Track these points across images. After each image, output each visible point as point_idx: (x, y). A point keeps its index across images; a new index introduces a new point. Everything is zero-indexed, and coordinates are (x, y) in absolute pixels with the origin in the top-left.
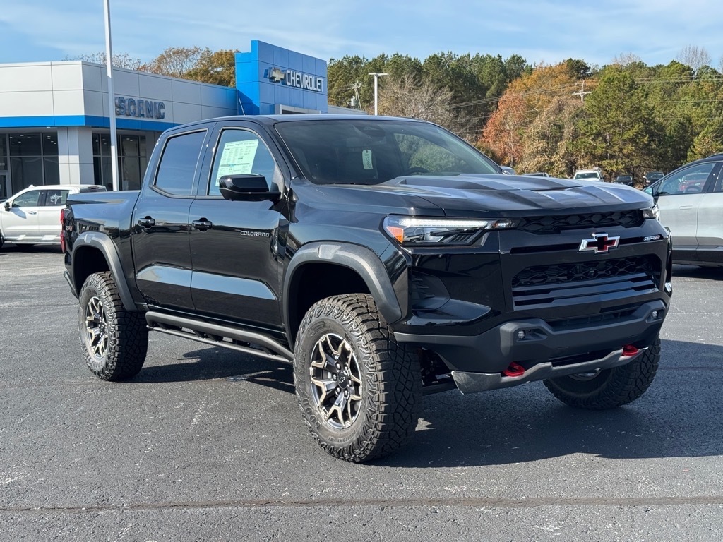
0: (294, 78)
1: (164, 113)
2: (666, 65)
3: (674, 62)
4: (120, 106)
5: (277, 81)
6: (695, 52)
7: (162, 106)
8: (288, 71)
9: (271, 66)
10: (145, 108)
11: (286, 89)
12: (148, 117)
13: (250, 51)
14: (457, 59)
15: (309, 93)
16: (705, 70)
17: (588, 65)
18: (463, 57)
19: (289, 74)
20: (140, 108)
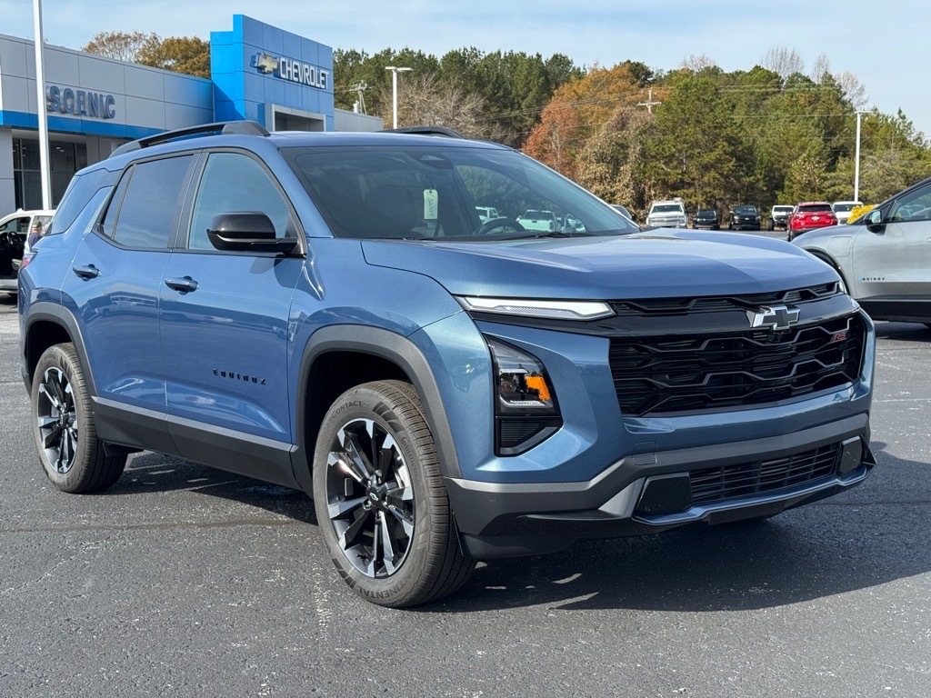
0: (290, 69)
1: (114, 111)
2: (747, 71)
3: (757, 68)
4: (52, 98)
5: (270, 72)
6: (783, 55)
7: (111, 101)
8: (283, 59)
9: (259, 51)
10: (87, 103)
11: (279, 83)
12: (91, 116)
13: (232, 30)
14: (482, 58)
15: (310, 90)
16: (796, 78)
17: (651, 69)
18: (491, 54)
19: (284, 63)
20: (80, 103)
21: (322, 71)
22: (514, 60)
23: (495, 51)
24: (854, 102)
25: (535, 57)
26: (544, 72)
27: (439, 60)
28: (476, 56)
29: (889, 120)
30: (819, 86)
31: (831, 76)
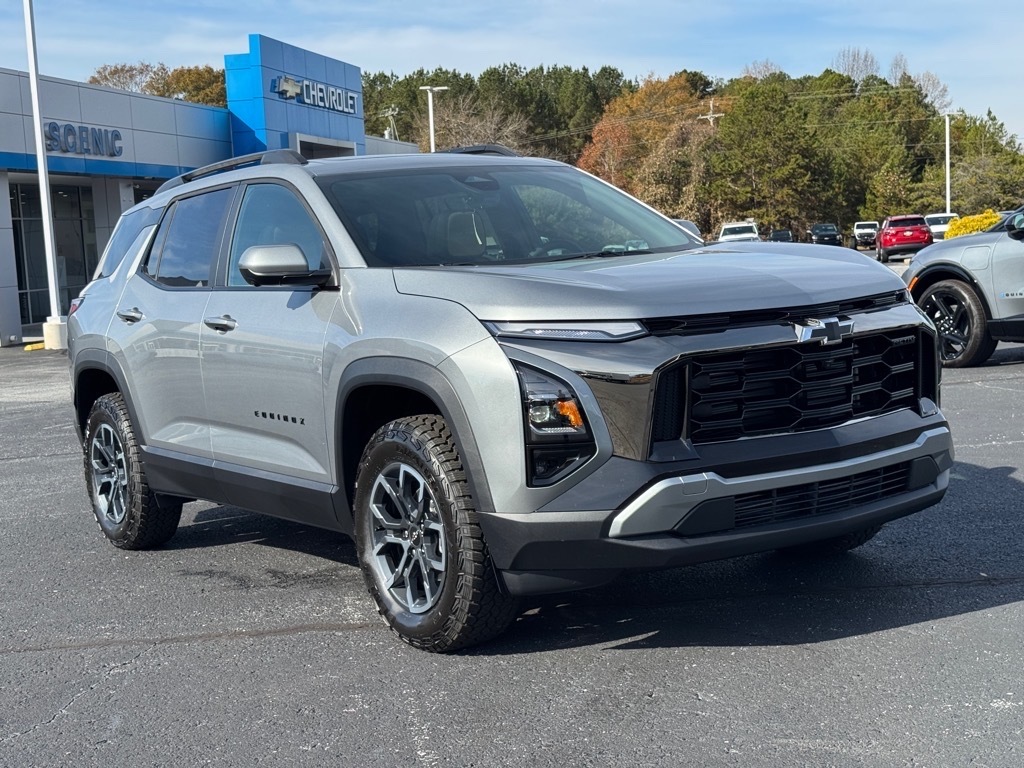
0: (314, 93)
1: (121, 148)
2: (817, 76)
3: (828, 72)
4: (51, 134)
5: (291, 98)
6: (856, 57)
7: (117, 136)
8: (306, 82)
9: (280, 74)
10: (90, 140)
11: (304, 109)
12: (96, 154)
13: (247, 51)
14: (524, 74)
15: (338, 116)
16: (872, 81)
17: (710, 79)
18: (533, 70)
19: (307, 86)
20: (82, 140)
21: (350, 94)
22: (558, 76)
23: (537, 67)
24: (936, 105)
25: (581, 70)
26: (592, 87)
27: (476, 79)
28: (517, 73)
29: (978, 123)
30: (897, 88)
31: (910, 77)
